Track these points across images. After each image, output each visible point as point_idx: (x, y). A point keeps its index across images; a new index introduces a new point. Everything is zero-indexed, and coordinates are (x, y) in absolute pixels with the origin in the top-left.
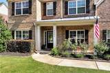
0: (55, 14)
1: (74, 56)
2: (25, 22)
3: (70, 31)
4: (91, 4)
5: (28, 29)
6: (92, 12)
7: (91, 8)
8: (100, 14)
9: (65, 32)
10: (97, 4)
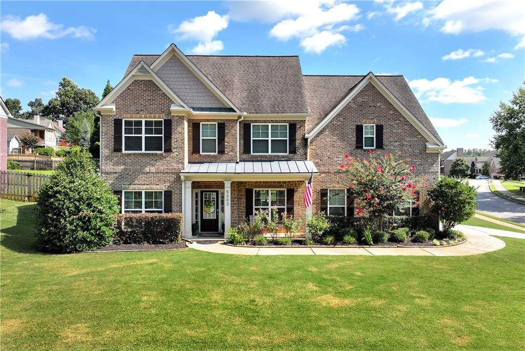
0: (221, 152)
1: (275, 243)
2: (153, 169)
3: (254, 189)
4: (299, 136)
5: (162, 187)
6: (300, 151)
7: (298, 142)
8: (316, 156)
9: (243, 193)
10: (310, 136)
